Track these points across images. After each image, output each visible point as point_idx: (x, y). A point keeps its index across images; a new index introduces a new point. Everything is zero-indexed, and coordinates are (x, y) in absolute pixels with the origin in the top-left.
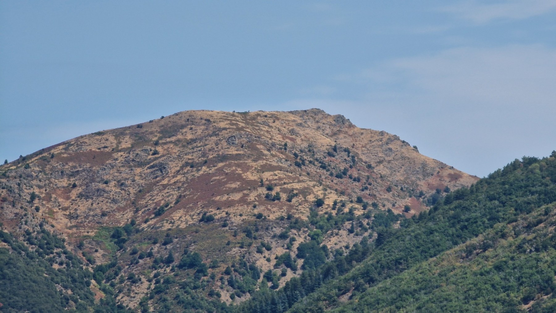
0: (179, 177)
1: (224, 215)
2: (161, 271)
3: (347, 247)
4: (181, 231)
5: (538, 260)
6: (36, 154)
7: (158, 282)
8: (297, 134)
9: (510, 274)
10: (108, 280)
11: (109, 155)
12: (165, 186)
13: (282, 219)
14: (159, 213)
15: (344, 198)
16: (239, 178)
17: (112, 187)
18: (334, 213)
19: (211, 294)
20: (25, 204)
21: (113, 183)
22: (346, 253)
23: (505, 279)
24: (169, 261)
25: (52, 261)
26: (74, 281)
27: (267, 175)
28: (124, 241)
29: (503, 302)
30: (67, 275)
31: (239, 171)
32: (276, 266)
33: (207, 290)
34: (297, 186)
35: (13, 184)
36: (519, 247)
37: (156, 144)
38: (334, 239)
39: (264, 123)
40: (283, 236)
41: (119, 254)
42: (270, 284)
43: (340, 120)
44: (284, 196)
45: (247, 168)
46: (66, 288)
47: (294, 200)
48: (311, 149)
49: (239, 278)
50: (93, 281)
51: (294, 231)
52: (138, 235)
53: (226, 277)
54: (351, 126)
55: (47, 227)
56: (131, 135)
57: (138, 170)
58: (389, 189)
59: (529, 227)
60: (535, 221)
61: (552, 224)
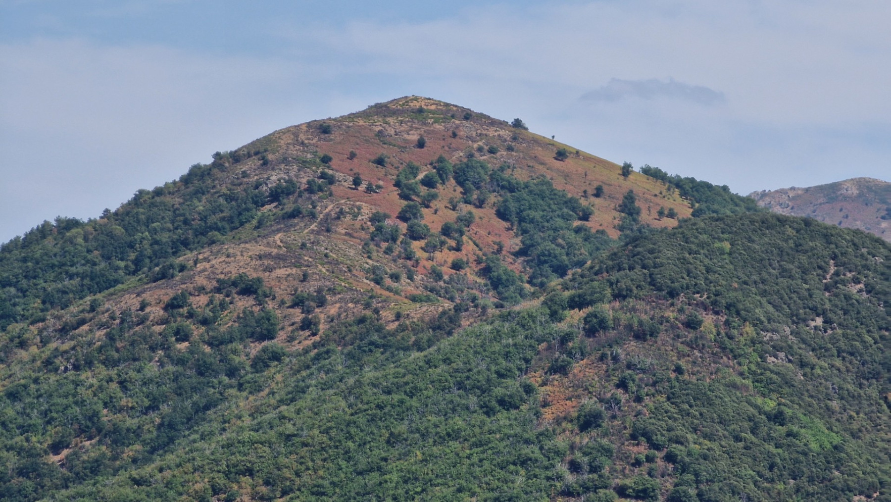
5: (77, 384)
9: (32, 406)
23: (23, 413)
29: (20, 451)
36: (48, 363)
59: (64, 331)
60: (74, 320)
61: (101, 326)
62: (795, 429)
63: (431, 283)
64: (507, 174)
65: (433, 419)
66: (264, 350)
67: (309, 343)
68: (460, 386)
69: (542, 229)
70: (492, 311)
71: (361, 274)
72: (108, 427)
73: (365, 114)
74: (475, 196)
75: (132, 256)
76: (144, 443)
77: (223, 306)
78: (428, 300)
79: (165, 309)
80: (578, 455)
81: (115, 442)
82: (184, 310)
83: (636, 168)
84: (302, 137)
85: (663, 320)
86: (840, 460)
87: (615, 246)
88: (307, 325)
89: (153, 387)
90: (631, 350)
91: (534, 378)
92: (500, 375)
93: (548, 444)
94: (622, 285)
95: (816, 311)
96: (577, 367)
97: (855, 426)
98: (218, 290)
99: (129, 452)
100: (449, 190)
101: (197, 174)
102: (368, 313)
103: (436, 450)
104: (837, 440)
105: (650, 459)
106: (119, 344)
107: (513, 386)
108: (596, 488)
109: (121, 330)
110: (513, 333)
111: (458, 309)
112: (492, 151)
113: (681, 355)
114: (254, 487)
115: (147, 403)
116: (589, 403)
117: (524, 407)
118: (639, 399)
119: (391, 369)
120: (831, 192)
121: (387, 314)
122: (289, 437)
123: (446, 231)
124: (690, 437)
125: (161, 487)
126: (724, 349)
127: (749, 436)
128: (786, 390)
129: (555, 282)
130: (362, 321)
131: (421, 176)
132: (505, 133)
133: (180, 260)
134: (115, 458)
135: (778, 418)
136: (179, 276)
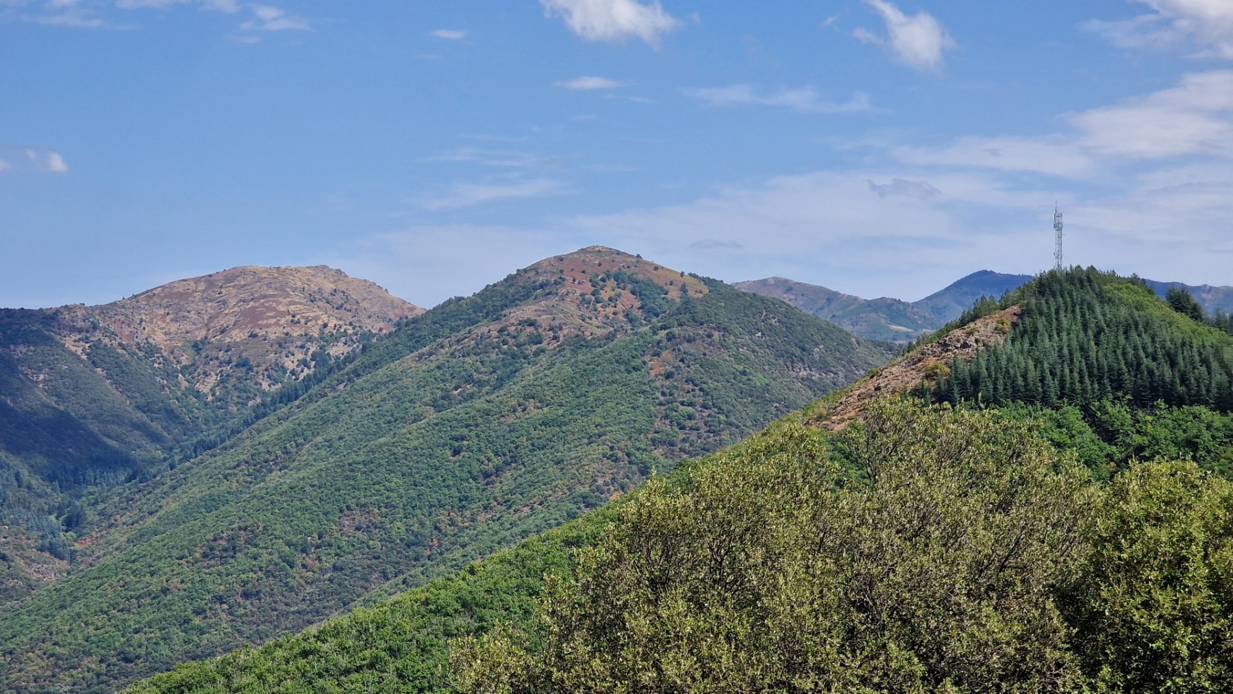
0: (235, 309)
1: (264, 333)
2: (224, 368)
3: (343, 354)
4: (237, 343)
5: (464, 363)
6: (144, 293)
7: (221, 376)
8: (312, 282)
9: (446, 372)
10: (190, 374)
11: (190, 294)
12: (226, 315)
13: (301, 335)
14: (223, 331)
15: (341, 322)
16: (274, 310)
17: (193, 315)
18: (334, 332)
19: (256, 384)
20: (136, 326)
21: (193, 312)
22: (342, 358)
23: (443, 375)
24: (229, 362)
25: (154, 362)
26: (168, 375)
27: (292, 308)
28: (201, 349)
29: (442, 390)
30: (165, 371)
31: (274, 305)
32: (298, 366)
33: (254, 381)
34: (311, 314)
35: (128, 312)
36: (452, 354)
37: (221, 287)
38: (335, 349)
39: (290, 274)
40: (302, 347)
41: (197, 357)
42: (294, 377)
43: (339, 272)
44: (303, 321)
45: (279, 303)
46: (163, 379)
47: (309, 323)
48: (320, 291)
49: (274, 374)
50: (180, 375)
51: (309, 343)
52: (209, 346)
53: (266, 373)
54: (346, 276)
55: (150, 340)
56: (205, 281)
57: (210, 304)
58: (370, 317)
59: (458, 341)
60: (462, 337)
61: (473, 340)
62: (751, 377)
63: (605, 321)
64: (635, 276)
65: (606, 375)
66: (538, 348)
67: (556, 345)
68: (617, 362)
69: (649, 298)
70: (630, 332)
71: (577, 318)
72: (477, 380)
73: (577, 253)
74: (622, 285)
75: (485, 311)
76: (491, 386)
77: (521, 331)
78: (604, 327)
79: (498, 332)
80: (665, 389)
81: (479, 386)
82: (506, 333)
83: (686, 274)
84: (552, 262)
85: (699, 334)
86: (768, 390)
87: (678, 305)
88: (555, 338)
89: (494, 364)
90: (685, 346)
91: (647, 358)
92: (633, 357)
93: (653, 385)
94: (682, 321)
95: (759, 330)
96: (664, 354)
97: (774, 376)
98: (519, 324)
99: (485, 390)
100: (611, 283)
101: (510, 279)
102: (580, 333)
103: (608, 388)
104: (767, 382)
105: (693, 390)
106: (480, 347)
107: (638, 362)
108: (672, 403)
109: (481, 342)
110: (638, 340)
111: (615, 331)
112: (628, 267)
113: (705, 348)
114: (535, 403)
115: (492, 370)
116: (669, 368)
117: (643, 370)
118: (689, 366)
119: (589, 355)
120: (764, 283)
121: (587, 333)
122: (548, 383)
123: (610, 299)
124: (710, 381)
125: (498, 404)
126: (722, 346)
127: (733, 381)
128: (747, 362)
129: (654, 320)
130: (577, 336)
131: (600, 277)
132: (633, 260)
133: (504, 312)
134: (479, 392)
135: (744, 373)
136: (503, 319)
